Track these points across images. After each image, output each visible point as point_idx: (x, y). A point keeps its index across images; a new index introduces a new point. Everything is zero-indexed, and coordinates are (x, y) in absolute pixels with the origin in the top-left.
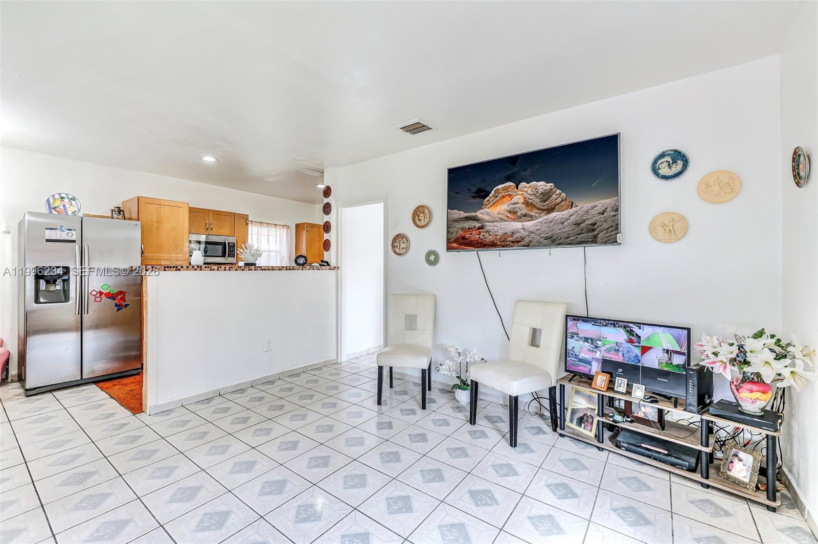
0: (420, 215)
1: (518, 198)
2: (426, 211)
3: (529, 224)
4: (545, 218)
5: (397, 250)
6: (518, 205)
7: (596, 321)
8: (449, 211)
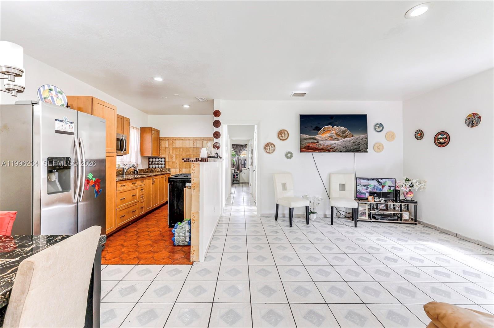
0: (282, 134)
1: (333, 132)
2: (286, 133)
3: (337, 142)
4: (343, 140)
5: (268, 151)
6: (333, 135)
7: (367, 179)
8: (301, 134)
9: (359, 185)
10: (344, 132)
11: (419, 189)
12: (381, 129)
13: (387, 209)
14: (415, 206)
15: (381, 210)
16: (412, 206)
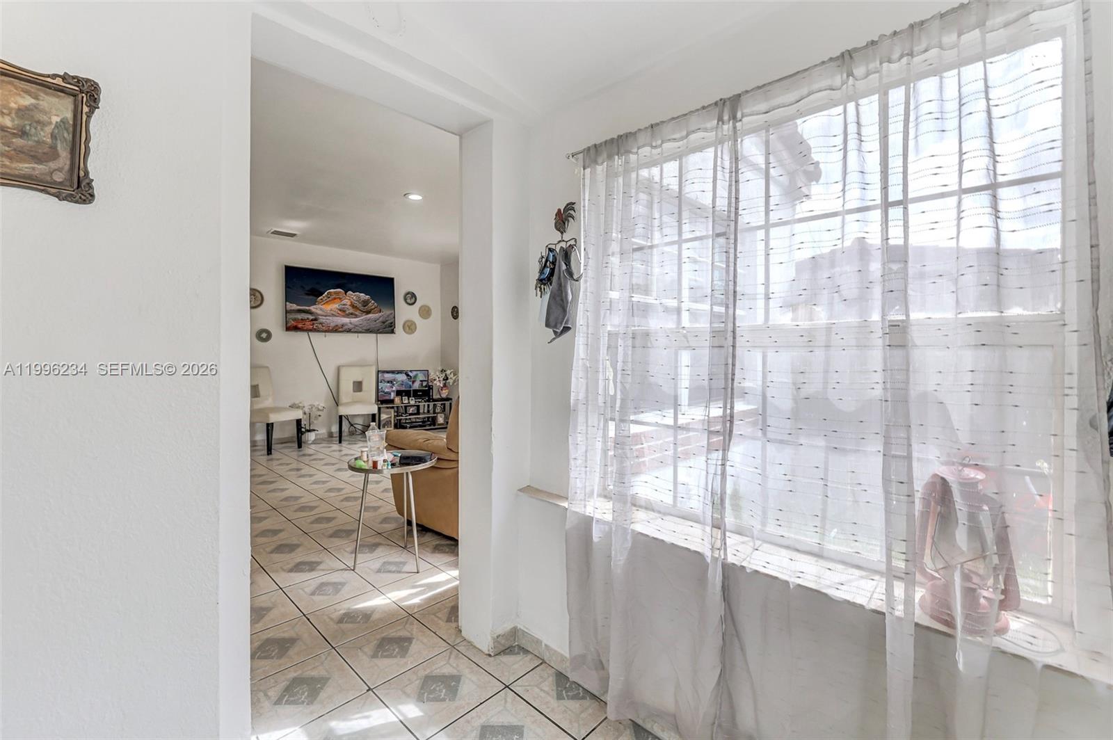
1: (347, 302)
2: (257, 294)
3: (354, 320)
4: (364, 317)
6: (346, 307)
7: (393, 372)
8: (287, 303)
9: (381, 382)
10: (365, 303)
11: (454, 382)
12: (413, 300)
13: (418, 413)
14: (451, 404)
15: (411, 414)
16: (447, 403)
